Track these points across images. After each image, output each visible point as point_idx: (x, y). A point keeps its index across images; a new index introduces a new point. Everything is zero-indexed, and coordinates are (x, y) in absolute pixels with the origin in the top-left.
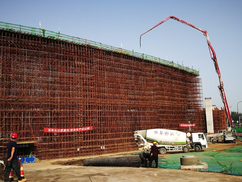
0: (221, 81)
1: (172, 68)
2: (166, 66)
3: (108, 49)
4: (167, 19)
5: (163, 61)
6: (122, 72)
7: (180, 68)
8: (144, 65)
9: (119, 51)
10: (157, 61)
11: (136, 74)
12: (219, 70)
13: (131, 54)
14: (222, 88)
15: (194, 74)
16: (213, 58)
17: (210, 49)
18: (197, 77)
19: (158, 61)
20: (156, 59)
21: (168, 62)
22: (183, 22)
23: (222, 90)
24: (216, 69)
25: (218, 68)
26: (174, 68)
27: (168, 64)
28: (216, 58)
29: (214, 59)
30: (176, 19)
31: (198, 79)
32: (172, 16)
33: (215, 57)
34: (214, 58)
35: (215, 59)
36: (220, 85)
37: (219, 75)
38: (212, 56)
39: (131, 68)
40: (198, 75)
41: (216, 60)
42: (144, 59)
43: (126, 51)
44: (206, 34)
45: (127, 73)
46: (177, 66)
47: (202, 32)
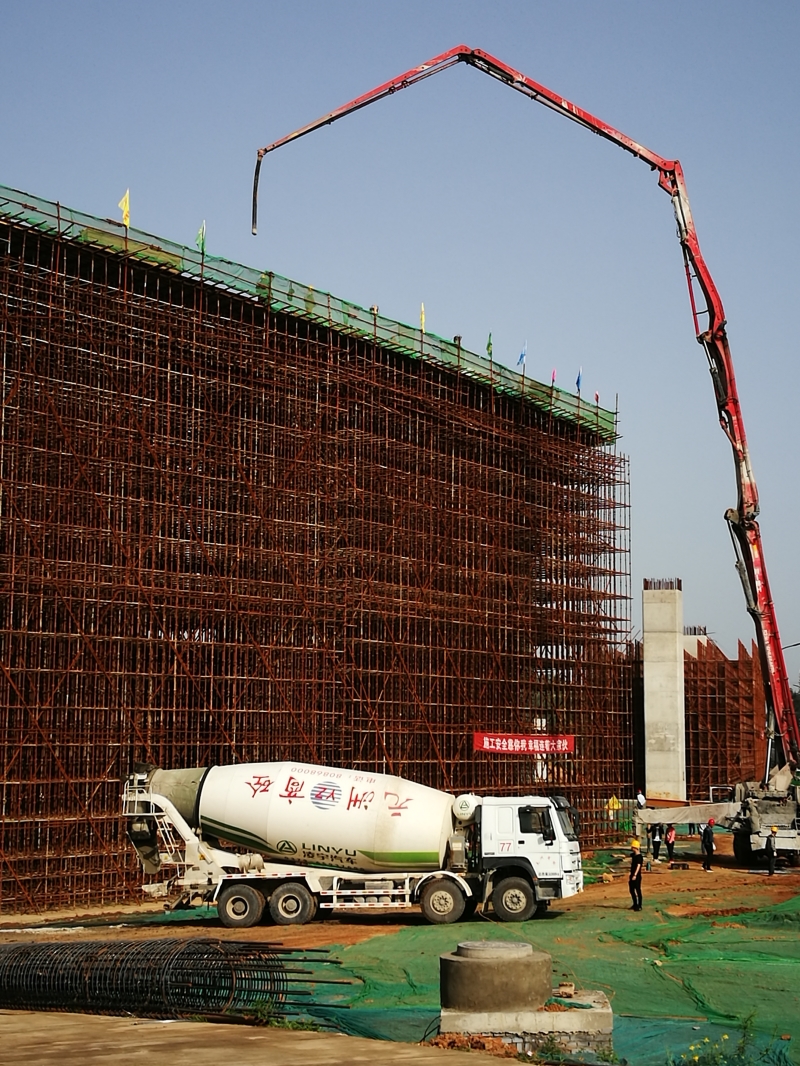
0: (745, 480)
1: (451, 377)
2: (418, 361)
3: (35, 218)
4: (439, 64)
5: (395, 328)
6: (122, 381)
7: (500, 384)
8: (271, 343)
9: (106, 241)
10: (356, 325)
11: (214, 402)
12: (737, 412)
13: (190, 270)
14: (751, 528)
15: (583, 429)
16: (708, 338)
17: (695, 281)
18: (606, 449)
19: (364, 328)
20: (353, 312)
21: (426, 339)
22: (536, 92)
23: (750, 535)
24: (721, 407)
25: (735, 402)
26: (467, 381)
27: (427, 350)
28: (724, 339)
29: (715, 342)
30: (492, 67)
31: (611, 460)
32: (472, 47)
33: (721, 328)
34: (714, 337)
35: (719, 345)
36: (735, 508)
37: (739, 446)
38: (704, 327)
39: (183, 358)
40: (612, 438)
41: (726, 346)
42: (277, 306)
43: (157, 244)
44: (674, 183)
45: (158, 387)
46: (485, 373)
47: (654, 166)
